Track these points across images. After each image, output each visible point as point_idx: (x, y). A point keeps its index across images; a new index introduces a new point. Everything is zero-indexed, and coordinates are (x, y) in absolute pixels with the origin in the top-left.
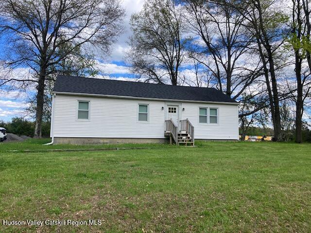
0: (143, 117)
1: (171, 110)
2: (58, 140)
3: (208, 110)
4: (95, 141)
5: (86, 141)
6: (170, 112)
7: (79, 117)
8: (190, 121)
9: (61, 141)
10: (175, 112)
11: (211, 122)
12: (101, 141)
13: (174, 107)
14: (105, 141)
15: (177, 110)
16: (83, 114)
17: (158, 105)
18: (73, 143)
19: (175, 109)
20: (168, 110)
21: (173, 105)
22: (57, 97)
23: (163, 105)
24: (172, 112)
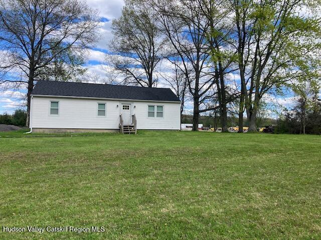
0: (102, 112)
1: (125, 107)
2: (35, 130)
3: (156, 107)
4: (64, 130)
5: (57, 130)
6: (124, 109)
7: (51, 113)
8: (136, 116)
9: (38, 131)
10: (128, 109)
11: (157, 116)
12: (69, 131)
13: (127, 105)
14: (72, 131)
15: (130, 108)
16: (55, 111)
17: (115, 104)
18: (47, 132)
19: (128, 106)
20: (122, 108)
21: (126, 104)
22: (34, 98)
23: (118, 103)
24: (126, 109)
